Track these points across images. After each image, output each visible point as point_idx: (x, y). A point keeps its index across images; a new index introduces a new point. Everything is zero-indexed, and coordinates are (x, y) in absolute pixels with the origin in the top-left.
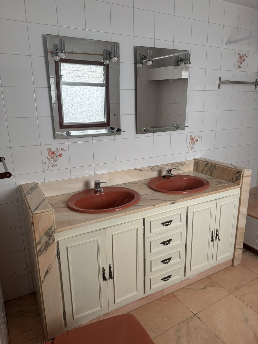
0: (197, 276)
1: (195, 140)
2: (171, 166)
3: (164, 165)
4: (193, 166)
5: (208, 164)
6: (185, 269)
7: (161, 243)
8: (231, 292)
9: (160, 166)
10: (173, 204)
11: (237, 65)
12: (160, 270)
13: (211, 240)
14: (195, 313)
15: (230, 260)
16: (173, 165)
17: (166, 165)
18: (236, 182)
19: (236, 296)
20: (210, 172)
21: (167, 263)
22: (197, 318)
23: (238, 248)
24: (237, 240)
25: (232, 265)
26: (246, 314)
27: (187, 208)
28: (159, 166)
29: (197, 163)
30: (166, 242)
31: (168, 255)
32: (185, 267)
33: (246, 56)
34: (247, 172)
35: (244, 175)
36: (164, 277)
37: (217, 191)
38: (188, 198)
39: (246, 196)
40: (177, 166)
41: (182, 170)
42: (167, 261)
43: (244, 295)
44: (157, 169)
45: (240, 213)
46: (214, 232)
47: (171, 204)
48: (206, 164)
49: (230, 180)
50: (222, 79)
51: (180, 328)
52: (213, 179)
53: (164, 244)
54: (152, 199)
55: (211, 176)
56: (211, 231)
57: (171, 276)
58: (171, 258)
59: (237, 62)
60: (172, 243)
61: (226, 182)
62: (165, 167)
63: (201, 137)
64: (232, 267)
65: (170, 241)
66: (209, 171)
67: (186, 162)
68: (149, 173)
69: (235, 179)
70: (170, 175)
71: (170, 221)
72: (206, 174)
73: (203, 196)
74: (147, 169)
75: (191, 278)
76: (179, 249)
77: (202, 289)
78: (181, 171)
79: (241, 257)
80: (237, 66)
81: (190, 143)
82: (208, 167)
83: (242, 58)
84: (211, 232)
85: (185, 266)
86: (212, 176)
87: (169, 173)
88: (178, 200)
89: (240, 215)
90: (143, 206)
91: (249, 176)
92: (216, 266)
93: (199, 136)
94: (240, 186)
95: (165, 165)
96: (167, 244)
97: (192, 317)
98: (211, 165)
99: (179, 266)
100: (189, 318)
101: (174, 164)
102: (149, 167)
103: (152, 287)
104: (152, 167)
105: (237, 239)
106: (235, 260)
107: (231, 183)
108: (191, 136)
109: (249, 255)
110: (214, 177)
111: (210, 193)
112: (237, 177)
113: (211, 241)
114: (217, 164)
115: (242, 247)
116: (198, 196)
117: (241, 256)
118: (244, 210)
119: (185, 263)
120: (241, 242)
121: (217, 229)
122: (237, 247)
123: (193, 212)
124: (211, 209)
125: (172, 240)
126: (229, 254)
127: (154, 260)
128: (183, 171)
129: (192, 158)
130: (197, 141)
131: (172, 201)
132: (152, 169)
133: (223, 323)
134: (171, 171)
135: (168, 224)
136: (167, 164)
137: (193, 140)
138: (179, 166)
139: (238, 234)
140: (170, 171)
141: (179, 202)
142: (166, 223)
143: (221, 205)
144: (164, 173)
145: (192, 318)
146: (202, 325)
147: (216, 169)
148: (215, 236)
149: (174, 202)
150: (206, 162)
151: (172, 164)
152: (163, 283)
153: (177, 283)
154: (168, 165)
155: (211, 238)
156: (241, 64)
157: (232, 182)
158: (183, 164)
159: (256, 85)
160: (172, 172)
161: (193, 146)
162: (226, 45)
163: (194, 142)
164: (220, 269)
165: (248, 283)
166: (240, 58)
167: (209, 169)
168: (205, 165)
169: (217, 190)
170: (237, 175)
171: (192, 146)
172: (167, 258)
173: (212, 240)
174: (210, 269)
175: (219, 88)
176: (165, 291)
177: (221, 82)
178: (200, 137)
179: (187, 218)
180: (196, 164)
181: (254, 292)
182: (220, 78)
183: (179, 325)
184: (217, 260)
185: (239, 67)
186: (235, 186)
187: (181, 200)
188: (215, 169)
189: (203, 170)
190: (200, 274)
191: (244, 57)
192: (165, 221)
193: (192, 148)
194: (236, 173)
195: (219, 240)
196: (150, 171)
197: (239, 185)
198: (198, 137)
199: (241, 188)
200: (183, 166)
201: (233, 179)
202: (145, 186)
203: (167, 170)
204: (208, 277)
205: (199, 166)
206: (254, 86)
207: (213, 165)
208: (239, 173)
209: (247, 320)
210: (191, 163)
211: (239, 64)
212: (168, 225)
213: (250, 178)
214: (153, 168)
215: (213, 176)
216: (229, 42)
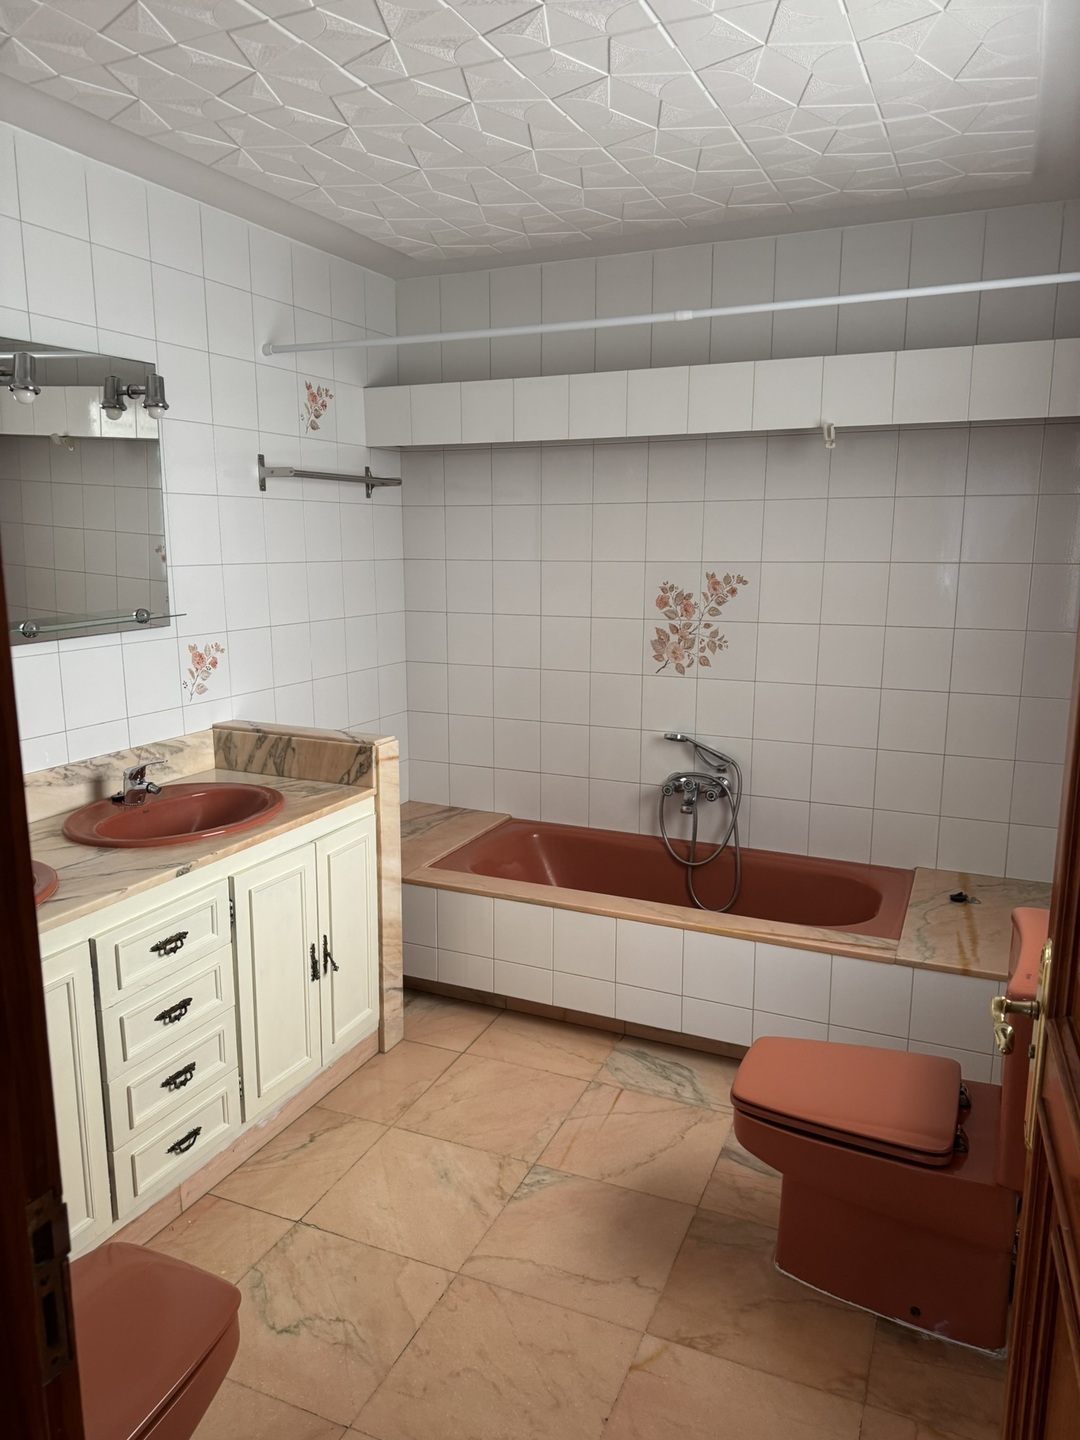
0: (281, 1110)
1: (209, 660)
2: (137, 759)
3: (109, 755)
4: (212, 751)
5: (266, 738)
6: (242, 1097)
7: (157, 1019)
8: (390, 1123)
9: (95, 762)
10: (183, 873)
11: (306, 419)
12: (161, 1118)
13: (311, 978)
14: (297, 1219)
15: (372, 1035)
16: (144, 754)
17: (118, 755)
18: (359, 782)
19: (406, 1127)
20: (274, 763)
21: (183, 1083)
22: (307, 1227)
23: (390, 989)
24: (384, 963)
25: (381, 1051)
26: (442, 1161)
27: (231, 880)
28: (91, 763)
29: (227, 738)
30: (173, 1009)
31: (185, 1055)
32: (242, 1090)
33: (330, 393)
34: (387, 748)
35: (380, 757)
36: (175, 1141)
37: (311, 815)
38: (230, 847)
39: (392, 821)
40: (158, 756)
41: (175, 769)
42: (182, 1078)
43: (427, 1118)
44: (87, 773)
45: (383, 874)
46: (316, 947)
47: (179, 874)
48: (259, 739)
49: (342, 779)
50: (269, 462)
51: (262, 1275)
52: (286, 784)
53: (167, 1020)
54: (107, 872)
55: (279, 775)
56: (310, 947)
57: (199, 1129)
58: (194, 1064)
59: (304, 412)
60: (192, 1012)
61: (331, 785)
62: (115, 762)
63: (226, 652)
64: (381, 1055)
65: (185, 1004)
66: (272, 759)
67: (189, 741)
68: (55, 791)
69: (357, 772)
70: (144, 786)
71: (181, 936)
72: (261, 773)
73: (273, 835)
74: (50, 780)
75: (263, 1125)
76: (217, 1028)
77: (304, 1146)
78: (174, 772)
79: (402, 1015)
80: (306, 423)
81: (191, 673)
82: (266, 746)
83: (317, 400)
84: (309, 950)
85: (241, 1083)
86: (283, 776)
87: (138, 781)
88: (199, 860)
89: (383, 881)
90: (80, 899)
91: (393, 758)
92: (334, 1064)
93: (221, 647)
94: (373, 791)
95: (114, 756)
96: (177, 1018)
97: (291, 1233)
98: (276, 740)
99: (222, 1090)
100: (282, 1239)
101: (147, 751)
102: (54, 768)
103: (142, 1187)
104: (66, 769)
105: (384, 958)
106: (385, 1029)
107: (345, 787)
108: (193, 648)
109: (421, 1006)
110: (290, 777)
111: (293, 822)
112: (361, 765)
113: (313, 980)
114: (294, 736)
115: (400, 983)
116: (259, 836)
117: (400, 1012)
118: (393, 865)
119: (241, 1075)
120: (394, 967)
121: (325, 937)
122: (386, 985)
123: (250, 891)
124: (301, 873)
125: (190, 999)
126: (368, 1011)
127: (140, 1084)
128: (181, 772)
129: (206, 726)
130: (214, 664)
131: (180, 864)
132: (66, 776)
133: (386, 1209)
134: (143, 775)
135: (173, 945)
136: (119, 752)
137: (201, 661)
138: (163, 755)
139: (384, 941)
140: (139, 774)
141: (203, 865)
142: (169, 946)
143: (329, 856)
144: (116, 787)
145: (291, 1235)
146: (325, 1240)
147: (294, 749)
148: (321, 963)
149: (186, 866)
150: (258, 731)
151: (139, 752)
152: (177, 1160)
153: (221, 1153)
154: (123, 757)
155: (310, 971)
156: (317, 417)
157: (348, 784)
158: (177, 748)
159: (367, 486)
160: (148, 779)
161: (204, 683)
162: (266, 355)
163: (205, 668)
164: (348, 1071)
165: (431, 1083)
166: (313, 397)
167: (270, 754)
168: (257, 744)
169: (308, 810)
170: (361, 758)
171: (199, 681)
172: (181, 1068)
173: (315, 976)
174: (317, 1078)
175: (263, 487)
176: (184, 1194)
177: (267, 473)
178: (222, 651)
179: (233, 916)
180: (225, 743)
181: (452, 1100)
182: (261, 458)
183: (257, 1270)
184: (337, 1039)
185: (314, 427)
186: (357, 793)
187: (210, 856)
188: (290, 751)
189: (250, 759)
190: (290, 1101)
191: (324, 395)
192: (163, 939)
193: (202, 690)
194: (357, 755)
195: (336, 968)
196: (58, 785)
197: (369, 787)
198: (217, 650)
199: (377, 797)
200: (180, 754)
201: (349, 773)
202: (53, 840)
203: (128, 773)
204: (316, 1107)
205: (236, 747)
206: (362, 488)
207: (281, 738)
208: (364, 752)
209: (446, 1174)
210: (204, 743)
211: (313, 418)
212: (174, 950)
213: (396, 763)
214: (68, 773)
215: (286, 774)
216: (272, 348)
